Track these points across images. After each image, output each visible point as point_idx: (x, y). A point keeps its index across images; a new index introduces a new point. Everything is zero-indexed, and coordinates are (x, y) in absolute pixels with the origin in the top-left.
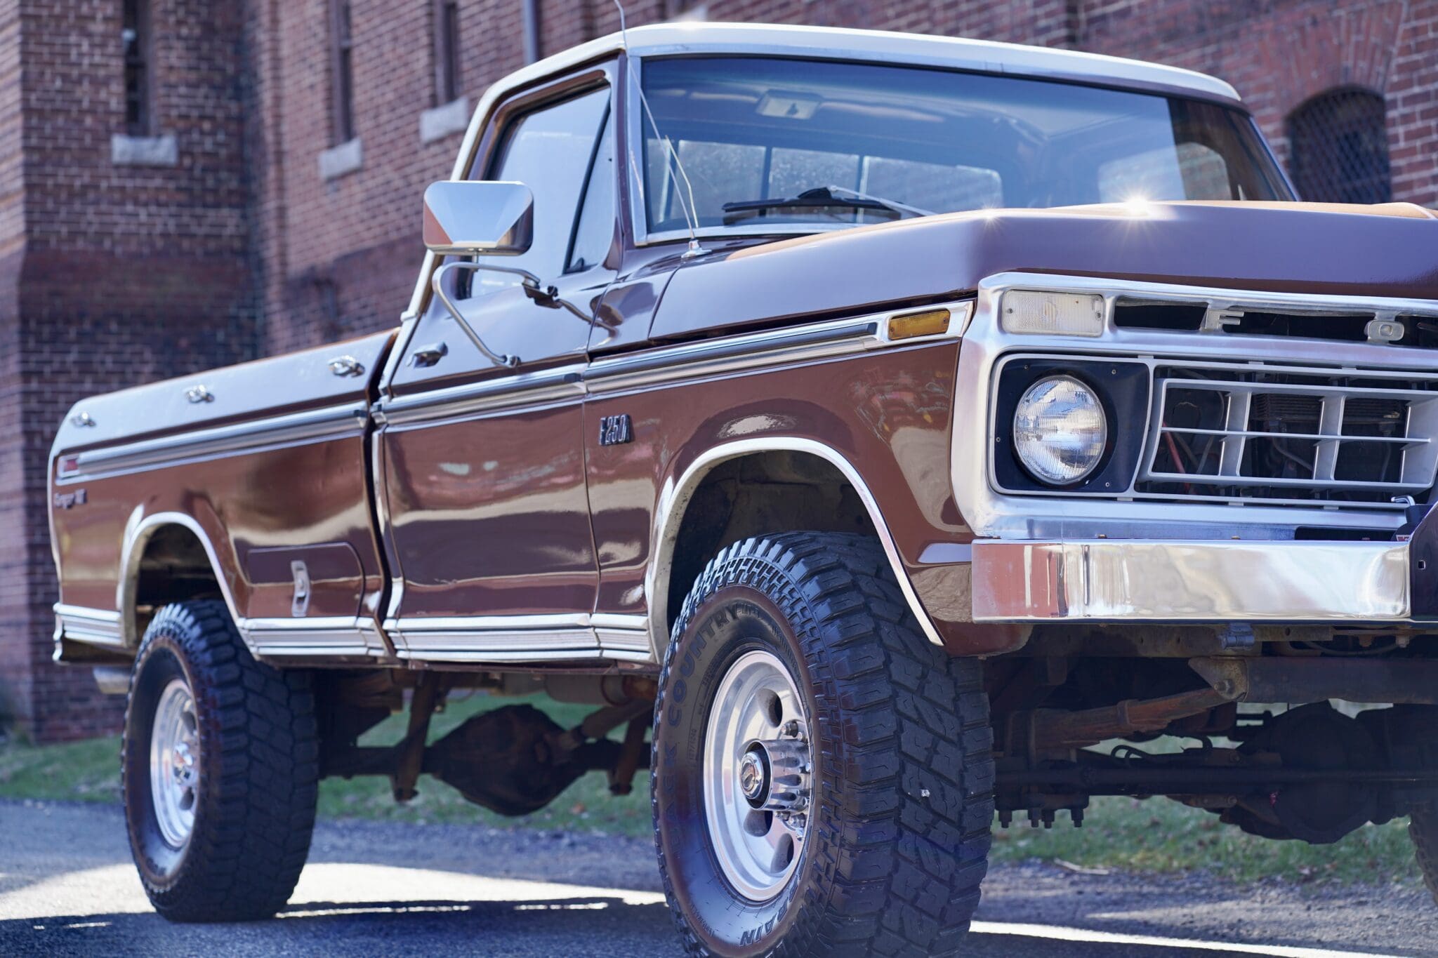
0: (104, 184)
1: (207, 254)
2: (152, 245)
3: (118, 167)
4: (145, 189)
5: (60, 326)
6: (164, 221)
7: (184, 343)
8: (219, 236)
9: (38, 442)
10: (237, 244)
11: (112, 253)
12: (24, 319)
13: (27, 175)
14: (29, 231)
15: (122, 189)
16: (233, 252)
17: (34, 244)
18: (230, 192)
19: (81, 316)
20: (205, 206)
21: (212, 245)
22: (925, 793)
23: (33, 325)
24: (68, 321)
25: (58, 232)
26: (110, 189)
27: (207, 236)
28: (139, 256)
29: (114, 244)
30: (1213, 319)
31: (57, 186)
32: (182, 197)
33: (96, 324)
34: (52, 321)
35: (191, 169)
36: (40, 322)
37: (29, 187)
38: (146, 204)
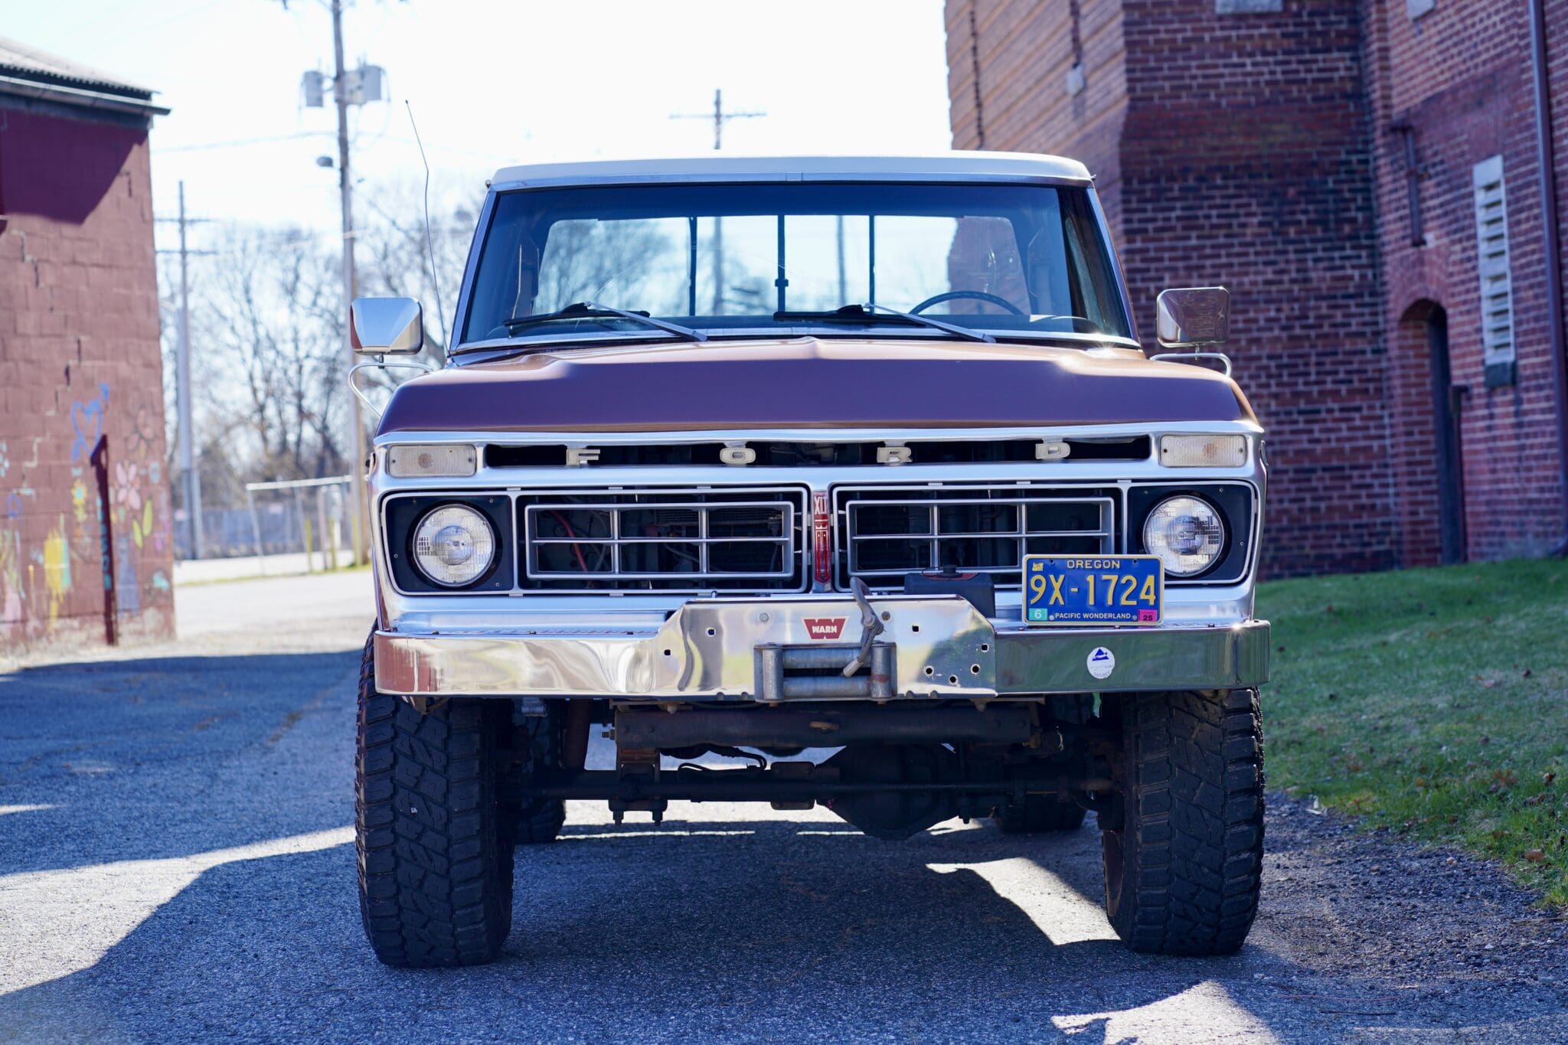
0: (1207, 36)
1: (1315, 99)
2: (1259, 94)
3: (1221, 18)
4: (1250, 37)
5: (1163, 184)
6: (1271, 70)
7: (1292, 191)
8: (1330, 80)
9: (1143, 301)
10: (1349, 87)
11: (1218, 105)
12: (1127, 179)
13: (1126, 34)
14: (1130, 90)
15: (1227, 39)
16: (1345, 96)
17: (1137, 102)
18: (1340, 34)
19: (1185, 171)
20: (1313, 51)
21: (1322, 89)
22: (414, 810)
23: (1135, 184)
24: (1172, 178)
25: (1162, 88)
26: (1213, 40)
27: (1315, 81)
28: (1247, 106)
29: (1219, 96)
30: (572, 457)
31: (1157, 42)
32: (1291, 44)
33: (1201, 179)
34: (1156, 180)
35: (1299, 14)
36: (1143, 181)
37: (1130, 45)
38: (1251, 55)
